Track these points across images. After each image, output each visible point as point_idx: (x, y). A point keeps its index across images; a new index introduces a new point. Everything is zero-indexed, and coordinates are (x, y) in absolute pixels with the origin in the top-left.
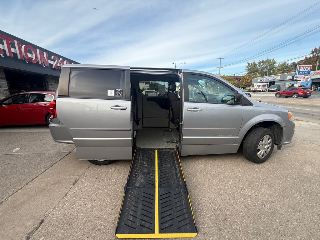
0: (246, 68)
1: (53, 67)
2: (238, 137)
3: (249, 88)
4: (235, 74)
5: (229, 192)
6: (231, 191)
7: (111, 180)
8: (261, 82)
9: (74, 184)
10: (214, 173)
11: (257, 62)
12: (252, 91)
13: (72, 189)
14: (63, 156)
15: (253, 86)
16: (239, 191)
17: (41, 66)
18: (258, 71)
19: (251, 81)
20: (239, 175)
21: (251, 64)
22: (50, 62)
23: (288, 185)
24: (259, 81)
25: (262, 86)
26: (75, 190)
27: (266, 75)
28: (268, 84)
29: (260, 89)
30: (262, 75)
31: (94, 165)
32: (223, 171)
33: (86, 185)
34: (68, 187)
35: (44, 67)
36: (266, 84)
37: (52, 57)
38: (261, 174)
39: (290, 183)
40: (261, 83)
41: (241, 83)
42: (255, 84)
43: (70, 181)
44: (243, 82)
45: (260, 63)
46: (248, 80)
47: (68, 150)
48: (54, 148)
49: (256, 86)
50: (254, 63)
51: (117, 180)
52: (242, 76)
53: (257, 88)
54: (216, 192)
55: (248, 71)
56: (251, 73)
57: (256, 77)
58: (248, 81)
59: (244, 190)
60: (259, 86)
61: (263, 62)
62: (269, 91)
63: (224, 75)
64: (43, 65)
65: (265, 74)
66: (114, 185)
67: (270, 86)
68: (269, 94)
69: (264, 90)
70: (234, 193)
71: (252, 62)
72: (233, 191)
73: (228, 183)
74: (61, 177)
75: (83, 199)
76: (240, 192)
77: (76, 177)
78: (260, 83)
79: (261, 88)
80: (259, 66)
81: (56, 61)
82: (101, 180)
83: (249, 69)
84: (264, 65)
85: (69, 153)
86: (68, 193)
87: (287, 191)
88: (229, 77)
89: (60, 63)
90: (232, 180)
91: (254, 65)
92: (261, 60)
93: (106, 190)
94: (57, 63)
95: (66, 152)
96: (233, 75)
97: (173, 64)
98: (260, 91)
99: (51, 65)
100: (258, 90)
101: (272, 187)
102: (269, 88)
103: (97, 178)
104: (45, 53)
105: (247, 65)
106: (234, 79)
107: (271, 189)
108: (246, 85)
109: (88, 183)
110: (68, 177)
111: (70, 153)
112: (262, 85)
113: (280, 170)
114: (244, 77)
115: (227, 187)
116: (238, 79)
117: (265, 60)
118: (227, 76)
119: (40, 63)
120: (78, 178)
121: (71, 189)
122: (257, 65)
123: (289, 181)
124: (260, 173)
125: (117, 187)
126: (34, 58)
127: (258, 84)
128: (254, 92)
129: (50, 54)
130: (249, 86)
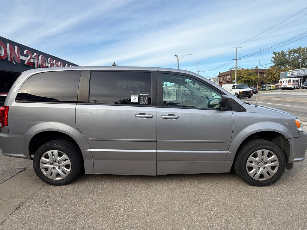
0: (272, 59)
1: (25, 63)
2: (229, 152)
3: (276, 84)
4: (257, 67)
5: (207, 224)
6: (210, 224)
7: (63, 205)
8: (292, 76)
9: (17, 209)
10: (196, 198)
11: (286, 51)
12: (280, 88)
13: (12, 215)
14: (16, 173)
15: (281, 82)
16: (221, 223)
17: (11, 62)
18: (288, 62)
19: (279, 76)
20: (228, 202)
21: (279, 53)
22: (22, 58)
23: (291, 217)
24: (289, 75)
25: (293, 82)
26: (16, 217)
27: (299, 68)
28: (301, 79)
29: (290, 86)
30: (293, 67)
31: (48, 185)
32: (209, 197)
33: (30, 210)
34: (8, 213)
35: (14, 63)
36: (299, 79)
37: (25, 52)
38: (257, 201)
39: (293, 214)
40: (292, 78)
41: (266, 78)
42: (283, 80)
43: (13, 205)
44: (268, 76)
45: (290, 52)
46: (275, 74)
47: (24, 166)
48: (9, 162)
49: (285, 82)
50: (282, 52)
51: (70, 206)
52: (267, 69)
53: (287, 84)
54: (190, 224)
55: (275, 62)
56: (279, 65)
57: (285, 71)
58: (275, 76)
59: (229, 222)
60: (290, 81)
61: (294, 51)
62: (303, 88)
63: (243, 68)
64: (13, 62)
65: (297, 67)
66: (64, 212)
67: (303, 82)
68: (303, 91)
69: (297, 87)
70: (213, 225)
71: (279, 52)
72: (212, 223)
73: (209, 213)
74: (4, 199)
75: (21, 228)
76: (222, 225)
77: (22, 200)
78: (290, 78)
79: (291, 84)
80: (289, 56)
81: (29, 56)
82: (51, 205)
83: (276, 60)
84: (297, 55)
85: (23, 169)
86: (5, 220)
87: (286, 225)
88: (249, 70)
89: (34, 59)
90: (216, 209)
91: (283, 55)
92: (291, 49)
93: (51, 218)
94: (30, 59)
95: (21, 168)
96: (255, 68)
97: (176, 56)
98: (290, 89)
99: (23, 61)
100: (288, 86)
101: (267, 219)
102: (302, 84)
103: (46, 202)
104: (16, 47)
105: (273, 55)
106: (256, 73)
107: (265, 222)
108: (273, 81)
109: (34, 208)
110: (12, 200)
111: (26, 169)
112: (293, 80)
113: (285, 196)
114: (269, 70)
115: (207, 217)
116: (262, 73)
117: (296, 49)
118: (247, 69)
119: (9, 60)
120: (24, 201)
121: (10, 215)
122: (286, 55)
123: (293, 211)
124: (257, 199)
125: (67, 214)
126: (3, 54)
127: (288, 79)
128: (283, 89)
129: (22, 48)
130: (277, 82)
